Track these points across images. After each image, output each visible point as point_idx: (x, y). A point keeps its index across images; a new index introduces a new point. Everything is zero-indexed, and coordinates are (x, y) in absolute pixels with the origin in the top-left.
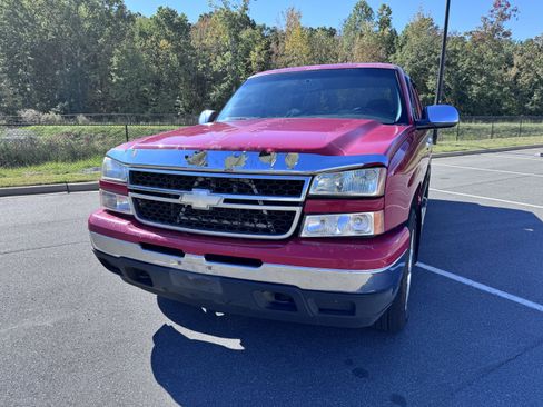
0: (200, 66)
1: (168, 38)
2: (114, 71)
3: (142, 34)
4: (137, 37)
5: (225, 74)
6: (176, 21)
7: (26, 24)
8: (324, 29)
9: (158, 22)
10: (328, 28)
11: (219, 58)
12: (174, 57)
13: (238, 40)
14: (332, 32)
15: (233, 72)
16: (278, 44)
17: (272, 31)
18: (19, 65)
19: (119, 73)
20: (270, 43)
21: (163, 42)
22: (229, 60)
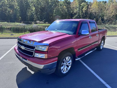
0: (72, 12)
1: (65, 6)
2: (54, 13)
3: (61, 5)
4: (59, 6)
5: (77, 13)
6: (68, 2)
7: (39, 4)
8: (103, 2)
9: (64, 2)
10: (105, 1)
11: (76, 10)
12: (66, 10)
13: (80, 5)
14: (106, 2)
15: (78, 13)
16: (90, 6)
17: (90, 3)
18: (38, 12)
19: (55, 13)
20: (89, 6)
21: (65, 7)
22: (78, 10)
